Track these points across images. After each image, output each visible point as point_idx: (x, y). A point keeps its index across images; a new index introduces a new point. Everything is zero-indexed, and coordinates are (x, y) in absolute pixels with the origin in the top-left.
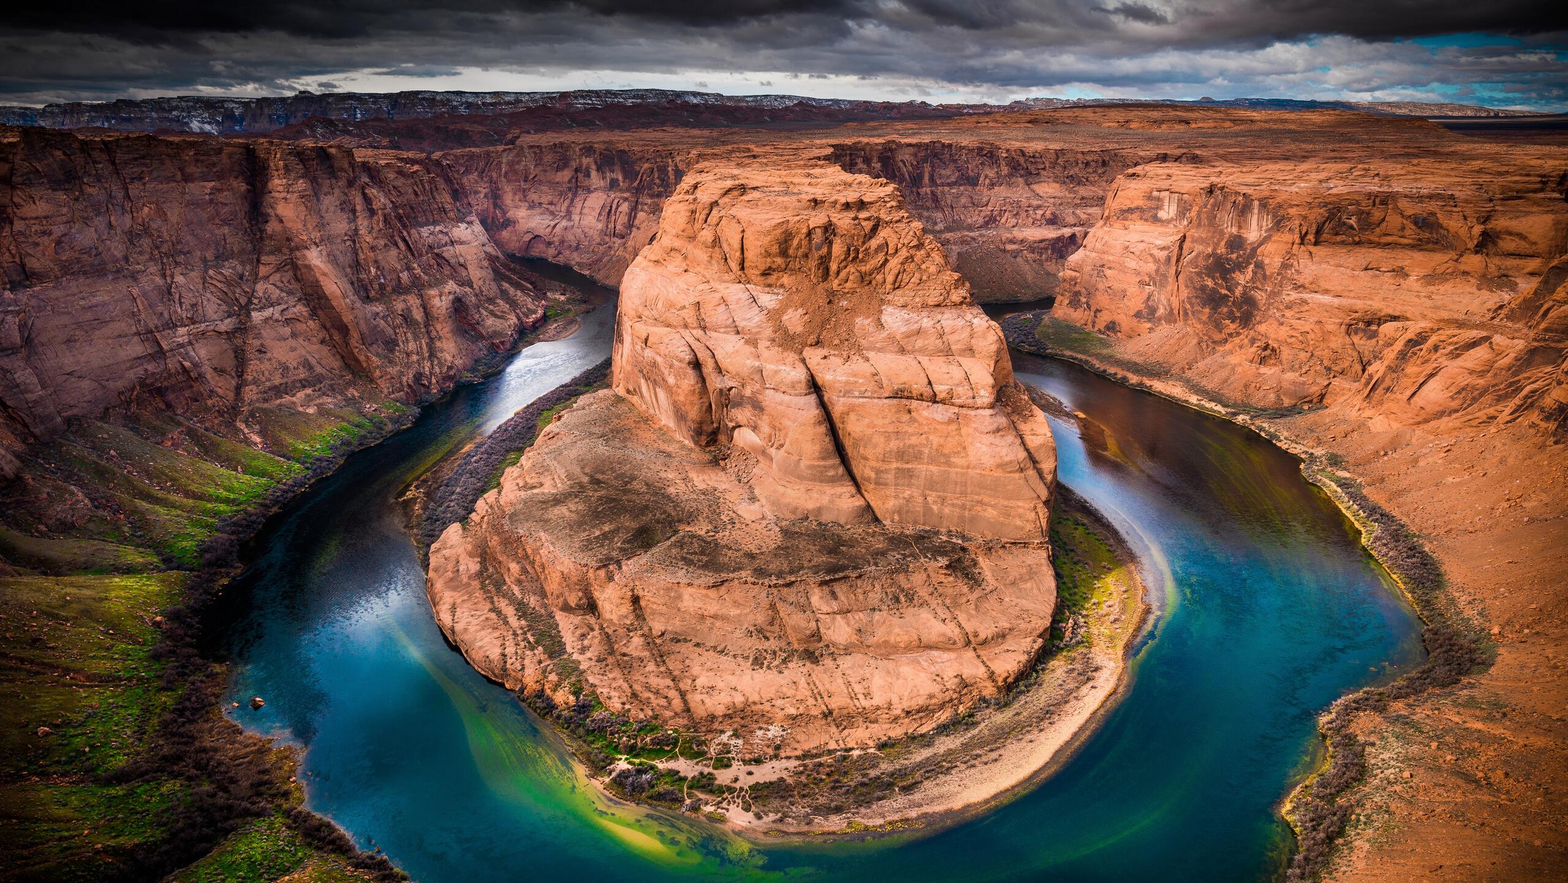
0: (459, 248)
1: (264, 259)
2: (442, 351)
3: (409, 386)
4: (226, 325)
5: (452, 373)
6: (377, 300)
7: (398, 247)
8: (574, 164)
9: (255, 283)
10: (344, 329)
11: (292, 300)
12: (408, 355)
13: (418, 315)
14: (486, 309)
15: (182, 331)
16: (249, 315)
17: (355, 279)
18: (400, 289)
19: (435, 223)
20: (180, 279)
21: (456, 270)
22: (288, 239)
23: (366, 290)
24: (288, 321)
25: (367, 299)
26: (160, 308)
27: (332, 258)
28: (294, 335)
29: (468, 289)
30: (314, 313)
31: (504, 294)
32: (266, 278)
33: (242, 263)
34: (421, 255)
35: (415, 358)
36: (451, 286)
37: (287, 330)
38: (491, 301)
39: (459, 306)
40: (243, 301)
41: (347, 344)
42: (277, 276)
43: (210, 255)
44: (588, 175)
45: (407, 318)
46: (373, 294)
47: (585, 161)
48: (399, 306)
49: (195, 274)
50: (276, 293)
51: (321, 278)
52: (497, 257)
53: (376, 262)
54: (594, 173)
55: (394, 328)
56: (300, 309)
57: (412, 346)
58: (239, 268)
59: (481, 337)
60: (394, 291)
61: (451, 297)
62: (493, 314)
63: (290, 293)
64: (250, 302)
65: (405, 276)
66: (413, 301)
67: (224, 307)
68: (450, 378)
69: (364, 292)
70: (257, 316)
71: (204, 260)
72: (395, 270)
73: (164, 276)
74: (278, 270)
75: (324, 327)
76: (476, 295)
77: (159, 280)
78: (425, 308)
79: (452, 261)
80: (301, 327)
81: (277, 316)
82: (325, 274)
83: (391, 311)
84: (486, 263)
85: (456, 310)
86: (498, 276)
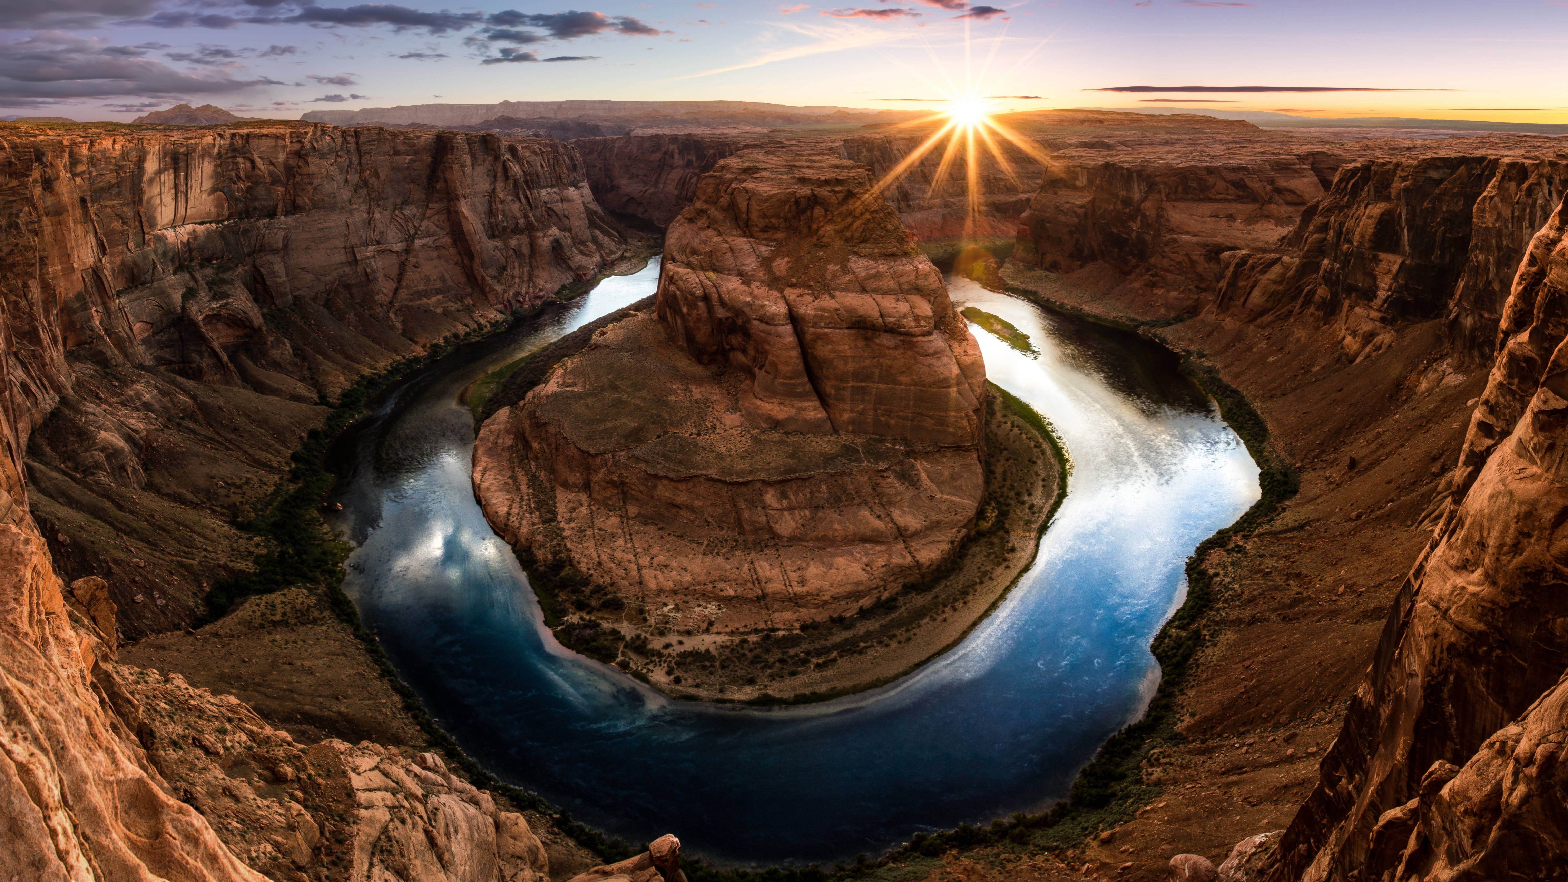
0: (565, 205)
1: (431, 205)
2: (538, 277)
3: (509, 301)
4: (398, 247)
5: (542, 294)
6: (498, 237)
7: (519, 200)
8: (664, 149)
9: (422, 220)
10: (471, 256)
11: (441, 233)
12: (513, 277)
13: (526, 250)
14: (578, 249)
15: (371, 248)
16: (413, 241)
17: (486, 222)
18: (517, 230)
19: (552, 186)
20: (377, 215)
21: (561, 221)
22: (448, 193)
23: (493, 231)
24: (437, 248)
25: (492, 236)
26: (361, 233)
27: (473, 207)
28: (439, 257)
29: (567, 234)
30: (455, 242)
31: (595, 240)
32: (430, 218)
33: (417, 208)
34: (537, 208)
35: (517, 280)
36: (554, 231)
37: (435, 253)
38: (583, 243)
39: (557, 246)
40: (412, 232)
41: (471, 267)
42: (437, 217)
43: (399, 201)
44: (672, 157)
45: (518, 253)
46: (497, 233)
47: (671, 147)
48: (513, 243)
49: (387, 213)
50: (433, 228)
51: (463, 220)
52: (596, 212)
53: (503, 211)
54: (676, 156)
55: (506, 259)
56: (446, 240)
57: (517, 272)
58: (415, 210)
59: (570, 268)
60: (512, 231)
61: (551, 238)
62: (582, 253)
63: (442, 229)
64: (416, 233)
65: (522, 221)
66: (524, 239)
67: (400, 235)
68: (540, 298)
69: (493, 232)
70: (418, 242)
71: (395, 205)
72: (515, 218)
73: (369, 213)
74: (438, 213)
75: (459, 253)
76: (573, 238)
77: (365, 215)
78: (533, 245)
79: (559, 213)
80: (444, 252)
81: (431, 243)
82: (466, 218)
83: (507, 247)
84: (584, 216)
85: (554, 248)
86: (592, 225)
